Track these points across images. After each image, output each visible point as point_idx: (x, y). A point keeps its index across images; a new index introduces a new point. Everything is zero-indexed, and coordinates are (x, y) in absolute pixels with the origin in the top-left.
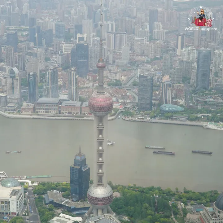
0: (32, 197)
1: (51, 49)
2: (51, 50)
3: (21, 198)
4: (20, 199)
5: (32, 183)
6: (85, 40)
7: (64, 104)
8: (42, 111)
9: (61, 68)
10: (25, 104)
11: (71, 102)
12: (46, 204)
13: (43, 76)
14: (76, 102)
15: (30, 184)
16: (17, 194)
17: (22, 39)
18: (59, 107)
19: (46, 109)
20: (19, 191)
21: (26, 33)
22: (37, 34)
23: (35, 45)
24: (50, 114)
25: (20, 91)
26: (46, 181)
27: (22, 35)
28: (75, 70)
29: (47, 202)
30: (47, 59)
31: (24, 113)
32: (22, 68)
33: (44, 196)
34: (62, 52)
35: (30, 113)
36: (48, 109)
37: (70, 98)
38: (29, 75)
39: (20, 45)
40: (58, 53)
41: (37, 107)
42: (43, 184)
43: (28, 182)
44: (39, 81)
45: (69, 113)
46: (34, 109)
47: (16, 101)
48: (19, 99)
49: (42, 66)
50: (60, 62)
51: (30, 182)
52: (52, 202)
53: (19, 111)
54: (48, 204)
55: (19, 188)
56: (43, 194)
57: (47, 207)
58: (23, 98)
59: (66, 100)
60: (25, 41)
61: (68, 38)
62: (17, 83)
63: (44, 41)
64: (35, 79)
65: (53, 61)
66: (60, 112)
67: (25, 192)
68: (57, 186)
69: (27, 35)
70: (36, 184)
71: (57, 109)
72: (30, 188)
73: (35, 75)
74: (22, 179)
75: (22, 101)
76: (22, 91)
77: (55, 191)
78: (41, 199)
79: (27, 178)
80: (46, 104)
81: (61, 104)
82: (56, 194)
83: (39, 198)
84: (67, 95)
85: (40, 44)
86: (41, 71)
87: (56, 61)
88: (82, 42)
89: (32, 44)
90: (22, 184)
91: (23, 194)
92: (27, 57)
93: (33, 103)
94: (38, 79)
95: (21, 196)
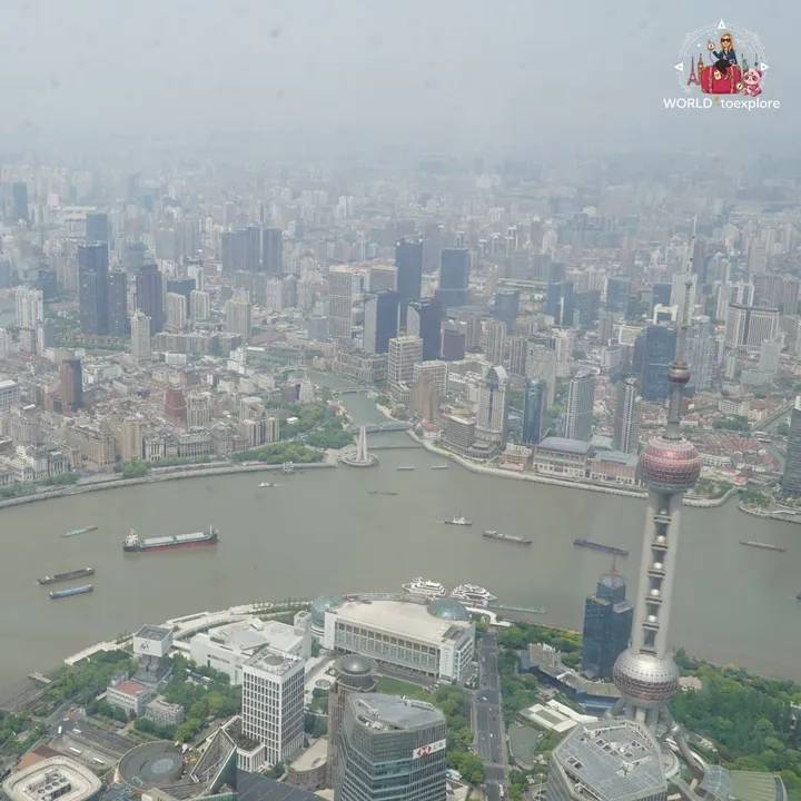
0: (494, 651)
1: (592, 333)
2: (591, 337)
3: (465, 647)
4: (462, 650)
5: (499, 619)
6: (674, 318)
7: (598, 458)
8: (549, 465)
9: (606, 378)
10: (511, 446)
11: (618, 456)
12: (521, 671)
13: (562, 391)
14: (628, 456)
15: (493, 622)
16: (459, 637)
17: (530, 309)
18: (589, 463)
19: (557, 463)
20: (463, 631)
21: (541, 296)
22: (562, 299)
23: (557, 322)
24: (564, 474)
25: (506, 417)
26: (530, 620)
27: (532, 300)
28: (635, 385)
29: (526, 667)
30: (578, 355)
31: (506, 465)
32: (518, 369)
33: (519, 653)
34: (617, 341)
35: (521, 467)
36: (562, 464)
37: (617, 446)
38: (529, 386)
39: (520, 321)
40: (607, 344)
41: (537, 457)
42: (522, 627)
43: (488, 616)
44: (552, 401)
45: (609, 479)
46: (530, 459)
47: (494, 438)
48: (500, 434)
49: (563, 370)
50: (608, 365)
51: (493, 616)
52: (535, 670)
53: (496, 461)
54: (525, 671)
55: (464, 624)
56: (519, 647)
57: (524, 678)
58: (508, 431)
59: (605, 449)
60: (536, 313)
61: (635, 312)
62: (500, 400)
63: (576, 315)
64: (540, 396)
65: (593, 362)
66: (588, 474)
67: (477, 637)
68: (553, 636)
69: (542, 301)
70: (508, 624)
71: (581, 467)
72: (491, 631)
73: (542, 387)
74: (478, 607)
75: (505, 440)
76: (511, 417)
77: (546, 647)
78: (510, 659)
79: (488, 608)
80: (561, 453)
81: (593, 455)
82: (546, 653)
83: (508, 654)
84: (610, 437)
85: (568, 323)
86: (559, 380)
87: (598, 361)
88: (663, 324)
89: (550, 321)
90: (477, 617)
91: (472, 640)
92: (531, 345)
93: (528, 447)
94: (550, 396)
95: (468, 643)
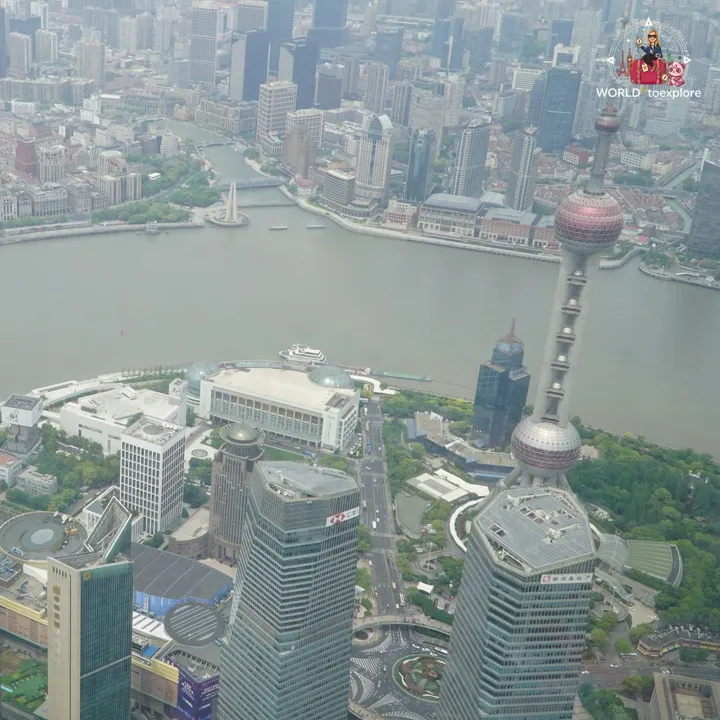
0: (378, 419)
1: (483, 77)
2: (481, 81)
3: (349, 415)
4: (346, 419)
5: (383, 386)
6: (575, 60)
7: (490, 215)
8: (435, 225)
9: (498, 127)
10: (394, 205)
11: (511, 213)
12: (408, 441)
13: (449, 143)
14: (523, 212)
15: (377, 389)
16: (343, 406)
17: (412, 48)
18: (478, 222)
19: (444, 222)
20: (348, 399)
21: (426, 35)
22: (451, 38)
23: (444, 64)
24: (451, 234)
25: (388, 171)
26: (417, 388)
27: (415, 39)
28: (534, 134)
29: (411, 436)
30: (468, 102)
31: (389, 224)
32: (402, 118)
33: (405, 421)
34: (510, 86)
35: (404, 226)
36: (449, 223)
37: (510, 203)
38: (415, 137)
39: (404, 62)
40: (499, 90)
41: (422, 215)
42: (409, 395)
43: (372, 384)
44: (438, 154)
45: (500, 238)
46: (415, 218)
47: (375, 195)
48: (382, 190)
49: (451, 120)
50: (500, 111)
51: (377, 384)
52: (422, 439)
53: (377, 219)
54: (412, 440)
55: (350, 392)
56: (405, 416)
57: (410, 447)
58: (393, 188)
59: (496, 206)
60: (419, 54)
61: (531, 54)
62: (384, 153)
63: (467, 56)
64: (428, 148)
65: (484, 110)
66: (477, 233)
67: (361, 405)
68: (441, 405)
69: (427, 40)
70: (393, 392)
71: (471, 226)
72: (376, 399)
73: (430, 138)
74: (360, 375)
75: (387, 197)
76: (393, 172)
77: (433, 415)
78: (397, 427)
79: (371, 375)
80: (448, 210)
81: (483, 213)
82: (435, 421)
83: (394, 423)
84: (503, 193)
85: (456, 66)
86: (446, 130)
87: (488, 108)
88: (566, 66)
89: (436, 63)
90: (359, 385)
91: (356, 408)
92: (417, 92)
93: (414, 204)
94: (437, 148)
95: (352, 412)
